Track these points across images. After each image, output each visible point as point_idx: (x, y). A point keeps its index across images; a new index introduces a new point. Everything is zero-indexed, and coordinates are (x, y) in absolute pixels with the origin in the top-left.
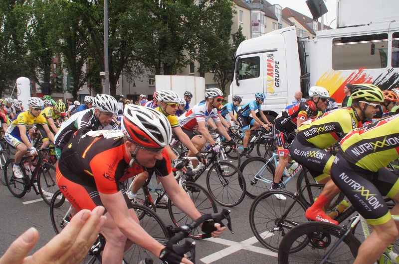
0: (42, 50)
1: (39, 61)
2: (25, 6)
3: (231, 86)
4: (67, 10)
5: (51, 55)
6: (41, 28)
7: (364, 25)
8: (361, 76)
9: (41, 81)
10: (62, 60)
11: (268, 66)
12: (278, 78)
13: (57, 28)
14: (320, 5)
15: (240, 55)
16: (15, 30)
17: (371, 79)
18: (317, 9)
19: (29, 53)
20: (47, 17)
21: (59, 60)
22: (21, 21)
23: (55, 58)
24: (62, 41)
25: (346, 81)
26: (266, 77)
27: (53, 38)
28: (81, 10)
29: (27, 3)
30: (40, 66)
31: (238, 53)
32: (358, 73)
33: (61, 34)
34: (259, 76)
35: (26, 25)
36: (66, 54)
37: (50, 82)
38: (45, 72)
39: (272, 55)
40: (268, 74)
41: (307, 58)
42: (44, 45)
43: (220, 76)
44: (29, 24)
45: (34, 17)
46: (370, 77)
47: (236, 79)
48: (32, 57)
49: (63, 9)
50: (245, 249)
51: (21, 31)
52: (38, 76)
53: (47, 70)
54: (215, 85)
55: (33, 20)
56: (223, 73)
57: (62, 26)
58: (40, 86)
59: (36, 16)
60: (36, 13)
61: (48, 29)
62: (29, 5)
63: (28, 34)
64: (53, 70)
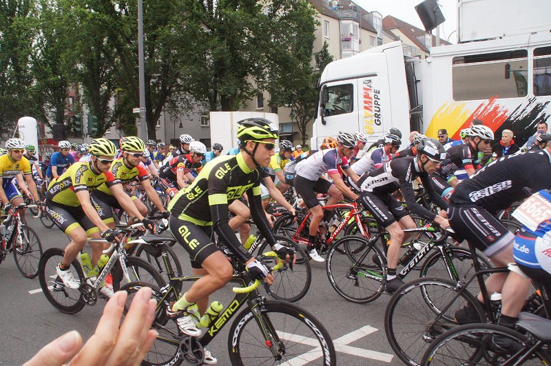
0: (53, 79)
1: (49, 94)
2: (28, 19)
3: (314, 125)
4: (87, 23)
5: (66, 86)
6: (51, 49)
7: (495, 38)
8: (492, 108)
9: (52, 122)
10: (81, 92)
11: (365, 97)
12: (378, 113)
13: (73, 48)
14: (434, 12)
15: (326, 82)
16: (15, 52)
17: (506, 112)
18: (430, 16)
19: (35, 83)
20: (59, 34)
21: (77, 92)
22: (23, 39)
23: (71, 90)
24: (80, 66)
25: (472, 116)
26: (363, 112)
27: (67, 62)
28: (106, 23)
29: (31, 15)
30: (50, 102)
31: (323, 79)
32: (488, 105)
33: (79, 56)
34: (352, 111)
35: (31, 45)
36: (85, 83)
38: (57, 109)
39: (370, 81)
40: (366, 108)
41: (418, 84)
42: (55, 72)
43: (299, 112)
44: (35, 43)
45: (42, 34)
46: (504, 109)
47: (322, 115)
48: (39, 90)
49: (81, 23)
51: (23, 53)
52: (47, 115)
53: (61, 107)
54: (292, 124)
55: (41, 38)
56: (303, 107)
57: (80, 45)
58: (51, 128)
59: (44, 32)
60: (43, 27)
61: (61, 49)
62: (34, 18)
63: (33, 57)
64: (69, 106)
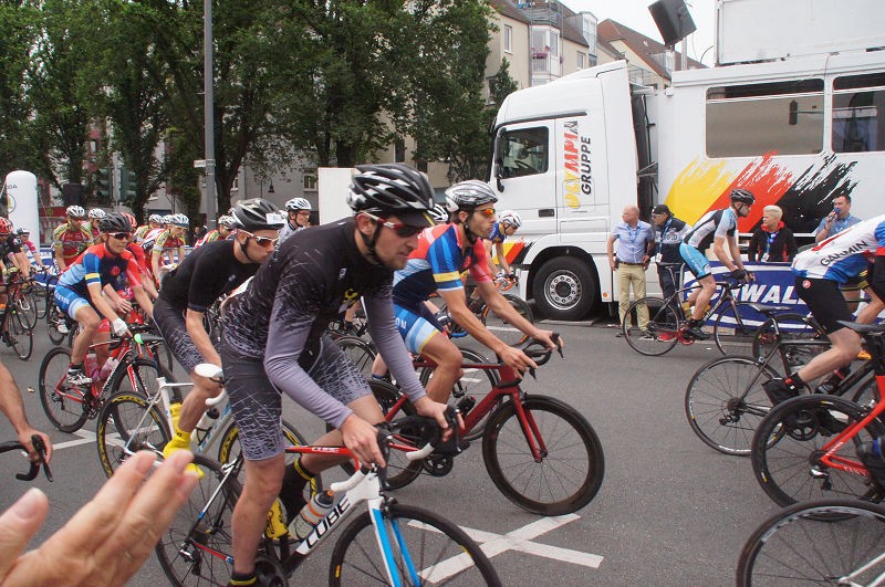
0: (63, 110)
1: (57, 135)
2: (23, 10)
4: (120, 21)
5: (86, 122)
6: (62, 61)
7: (774, 60)
8: (768, 170)
9: (62, 181)
10: (110, 132)
11: (566, 148)
12: (587, 175)
13: (97, 60)
14: (679, 16)
15: (505, 124)
17: (789, 176)
18: (673, 22)
19: (34, 116)
20: (74, 37)
21: (104, 133)
22: (14, 44)
23: (93, 128)
24: (108, 91)
25: (736, 182)
26: (563, 172)
27: (88, 83)
28: (151, 21)
29: (29, 3)
30: (59, 147)
31: (500, 119)
32: (762, 165)
33: (106, 74)
34: (546, 170)
35: (28, 55)
36: (118, 119)
37: (83, 183)
38: (71, 160)
39: (575, 123)
40: (568, 166)
41: (652, 129)
42: (68, 100)
43: (462, 171)
44: (34, 50)
45: (46, 35)
46: (787, 172)
47: (497, 176)
48: (40, 127)
49: (111, 20)
50: (515, 548)
51: (16, 65)
52: (54, 168)
53: (76, 155)
55: (44, 42)
56: (468, 163)
57: (108, 56)
58: (60, 190)
59: (49, 34)
60: (49, 25)
61: (77, 62)
62: (33, 9)
63: (32, 74)
64: (90, 154)
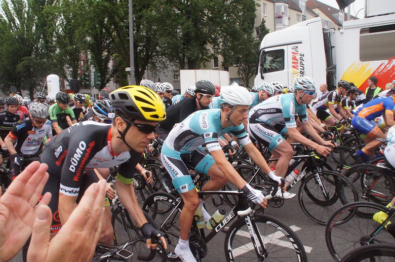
0: (70, 48)
1: (67, 59)
2: (54, 6)
3: (256, 79)
4: (93, 9)
5: (79, 53)
6: (69, 27)
8: (391, 66)
9: (70, 78)
10: (89, 57)
11: (293, 59)
12: (303, 71)
13: (84, 25)
15: (264, 48)
16: (45, 30)
19: (58, 51)
20: (74, 16)
21: (87, 57)
22: (50, 21)
23: (82, 55)
24: (88, 39)
25: (374, 73)
26: (291, 70)
27: (80, 36)
28: (106, 8)
29: (56, 3)
30: (68, 64)
31: (262, 46)
32: (387, 64)
33: (87, 31)
34: (283, 69)
35: (55, 25)
36: (93, 51)
38: (73, 69)
39: (297, 47)
40: (293, 67)
41: (333, 49)
42: (72, 43)
43: (244, 70)
44: (58, 23)
45: (63, 17)
47: (261, 72)
48: (61, 55)
49: (89, 8)
51: (50, 30)
52: (66, 73)
53: (75, 67)
54: (239, 79)
55: (62, 19)
56: (247, 66)
57: (88, 24)
58: (69, 82)
60: (64, 12)
61: (75, 27)
62: (57, 6)
63: (57, 33)
64: (81, 67)
